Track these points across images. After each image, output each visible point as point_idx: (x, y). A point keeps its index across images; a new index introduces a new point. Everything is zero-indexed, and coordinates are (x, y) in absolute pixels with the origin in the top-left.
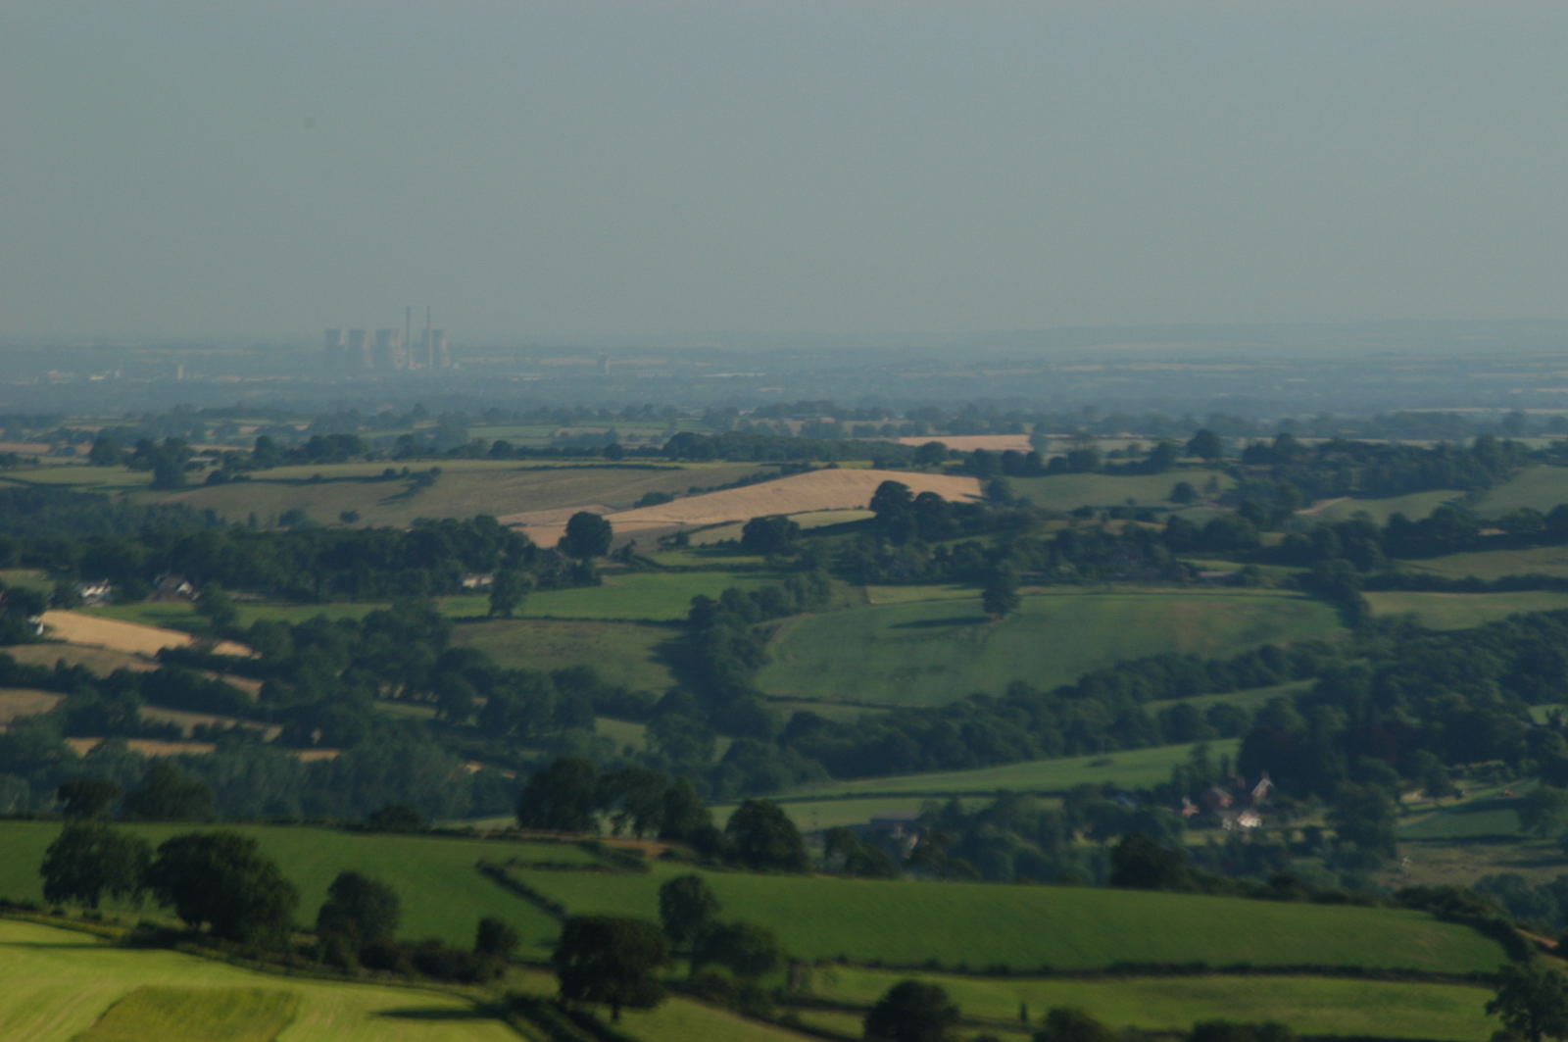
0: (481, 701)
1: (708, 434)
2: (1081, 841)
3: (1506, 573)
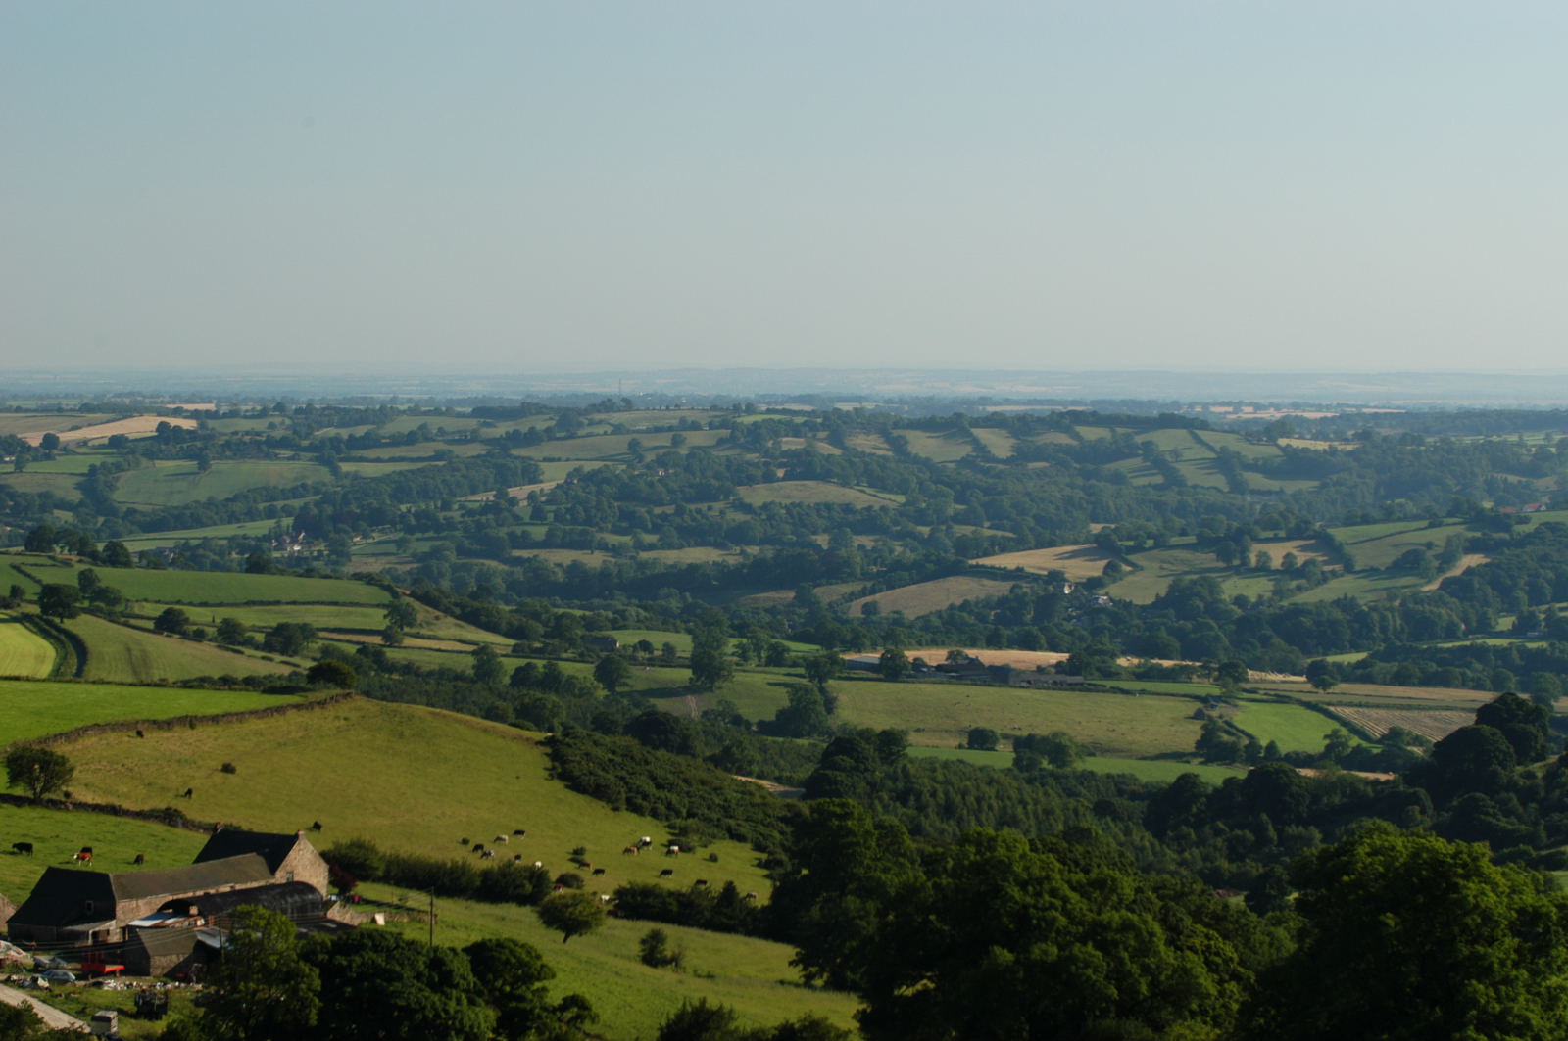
0: (11, 503)
1: (95, 403)
2: (234, 556)
3: (391, 455)
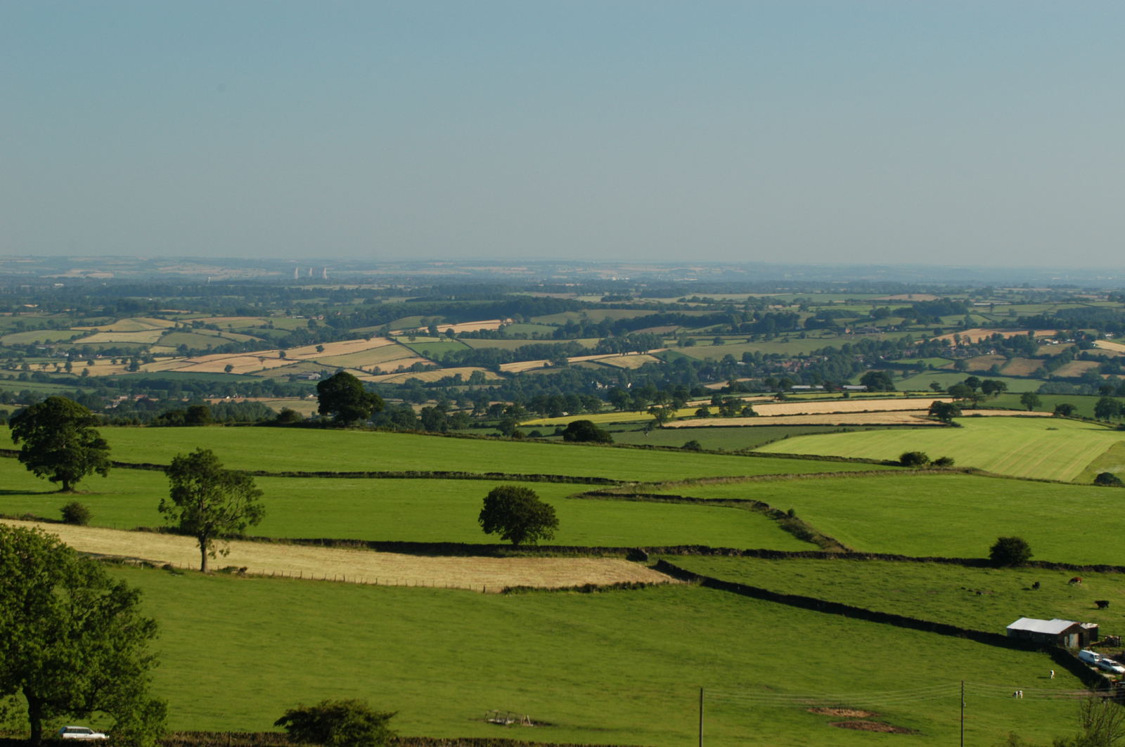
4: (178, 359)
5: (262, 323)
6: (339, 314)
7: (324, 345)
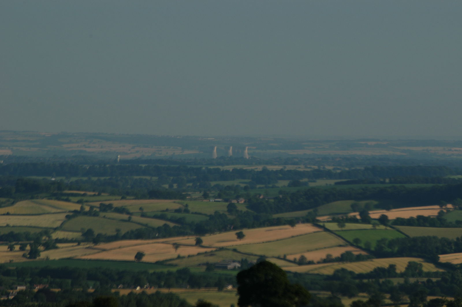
4: (83, 246)
5: (177, 206)
6: (261, 197)
7: (245, 231)
